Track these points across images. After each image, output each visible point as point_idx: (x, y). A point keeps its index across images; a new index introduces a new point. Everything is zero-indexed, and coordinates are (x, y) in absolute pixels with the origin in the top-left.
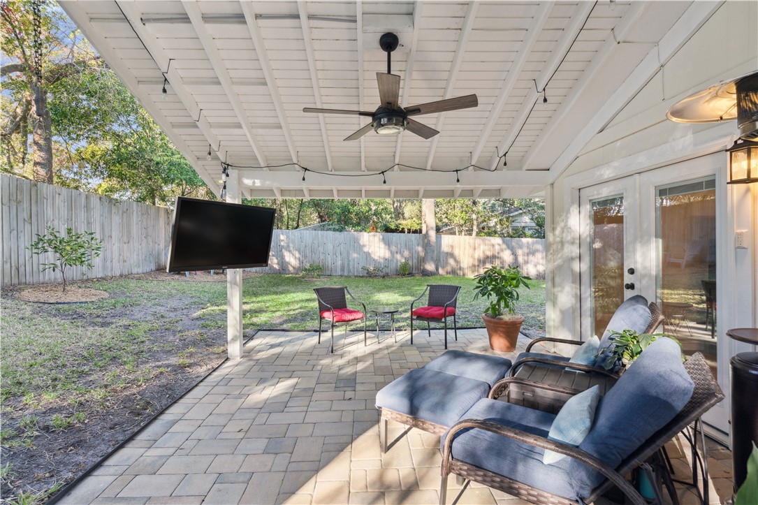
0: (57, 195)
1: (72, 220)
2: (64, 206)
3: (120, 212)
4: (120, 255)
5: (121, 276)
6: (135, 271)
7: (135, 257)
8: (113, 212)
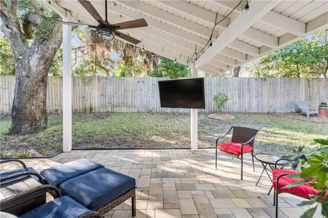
0: (234, 81)
1: (241, 89)
2: (237, 84)
3: (269, 84)
4: (268, 103)
5: (268, 113)
6: (278, 111)
7: (279, 105)
8: (264, 84)
